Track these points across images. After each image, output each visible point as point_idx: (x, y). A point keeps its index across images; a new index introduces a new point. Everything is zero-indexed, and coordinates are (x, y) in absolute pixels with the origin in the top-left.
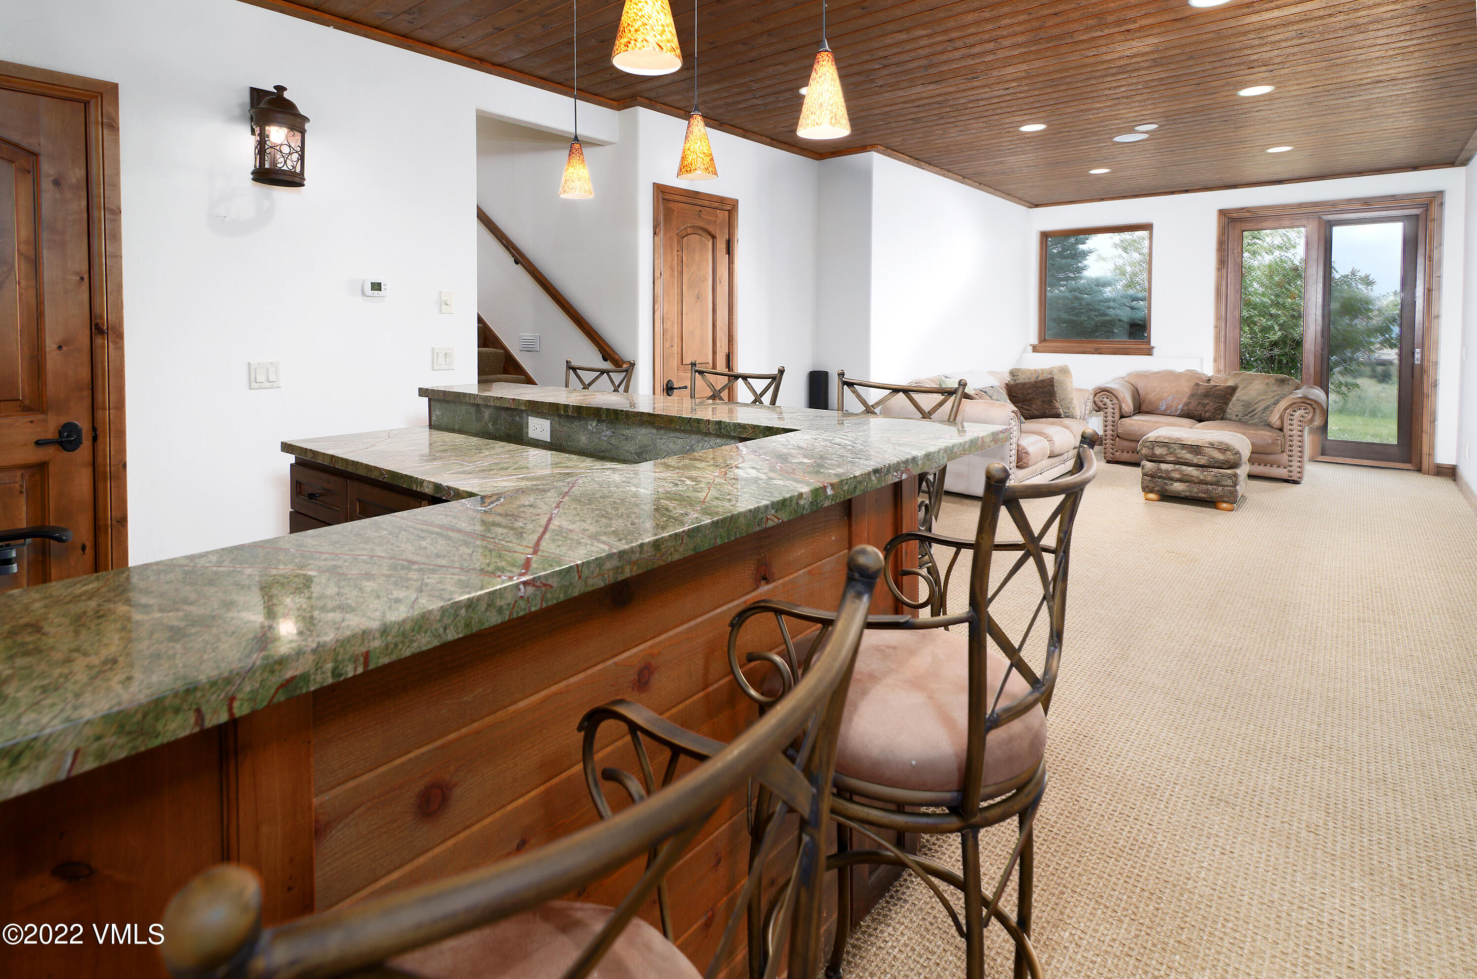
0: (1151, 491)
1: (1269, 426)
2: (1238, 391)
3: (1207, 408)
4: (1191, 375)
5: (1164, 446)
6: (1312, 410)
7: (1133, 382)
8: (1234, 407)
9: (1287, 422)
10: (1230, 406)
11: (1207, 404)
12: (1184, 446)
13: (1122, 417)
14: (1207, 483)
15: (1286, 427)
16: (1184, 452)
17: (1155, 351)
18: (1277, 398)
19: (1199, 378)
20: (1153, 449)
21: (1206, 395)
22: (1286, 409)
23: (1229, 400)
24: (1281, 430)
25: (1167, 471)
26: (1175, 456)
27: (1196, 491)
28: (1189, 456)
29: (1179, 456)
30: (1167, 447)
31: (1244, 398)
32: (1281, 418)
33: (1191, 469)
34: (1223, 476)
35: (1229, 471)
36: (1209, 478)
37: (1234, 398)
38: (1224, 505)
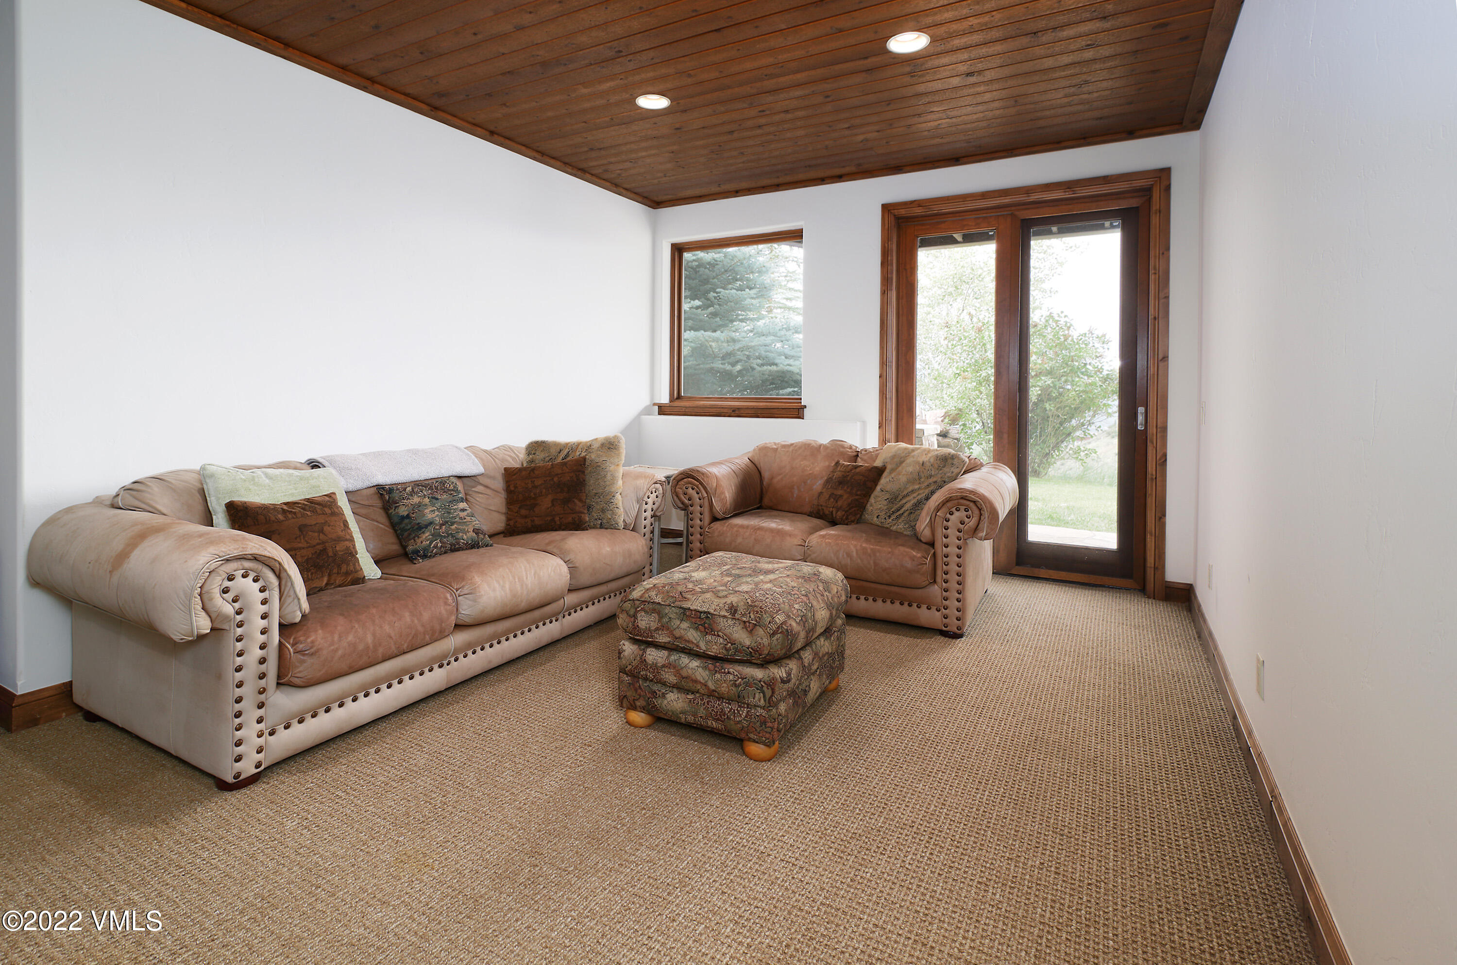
0: (634, 708)
1: (916, 537)
2: (885, 474)
3: (840, 503)
4: (837, 448)
5: (654, 611)
6: (977, 512)
7: (756, 460)
8: (877, 504)
9: (940, 532)
10: (872, 500)
11: (841, 496)
12: (686, 614)
13: (715, 519)
14: (720, 698)
15: (940, 541)
16: (685, 625)
17: (806, 412)
18: (932, 488)
19: (842, 454)
20: (635, 616)
21: (842, 482)
22: (938, 509)
23: (871, 489)
24: (932, 544)
25: (655, 668)
26: (671, 634)
27: (701, 714)
28: (693, 635)
29: (677, 633)
30: (659, 613)
31: (888, 488)
32: (932, 525)
33: (695, 663)
34: (748, 684)
35: (759, 673)
36: (724, 689)
37: (878, 488)
38: (755, 749)
